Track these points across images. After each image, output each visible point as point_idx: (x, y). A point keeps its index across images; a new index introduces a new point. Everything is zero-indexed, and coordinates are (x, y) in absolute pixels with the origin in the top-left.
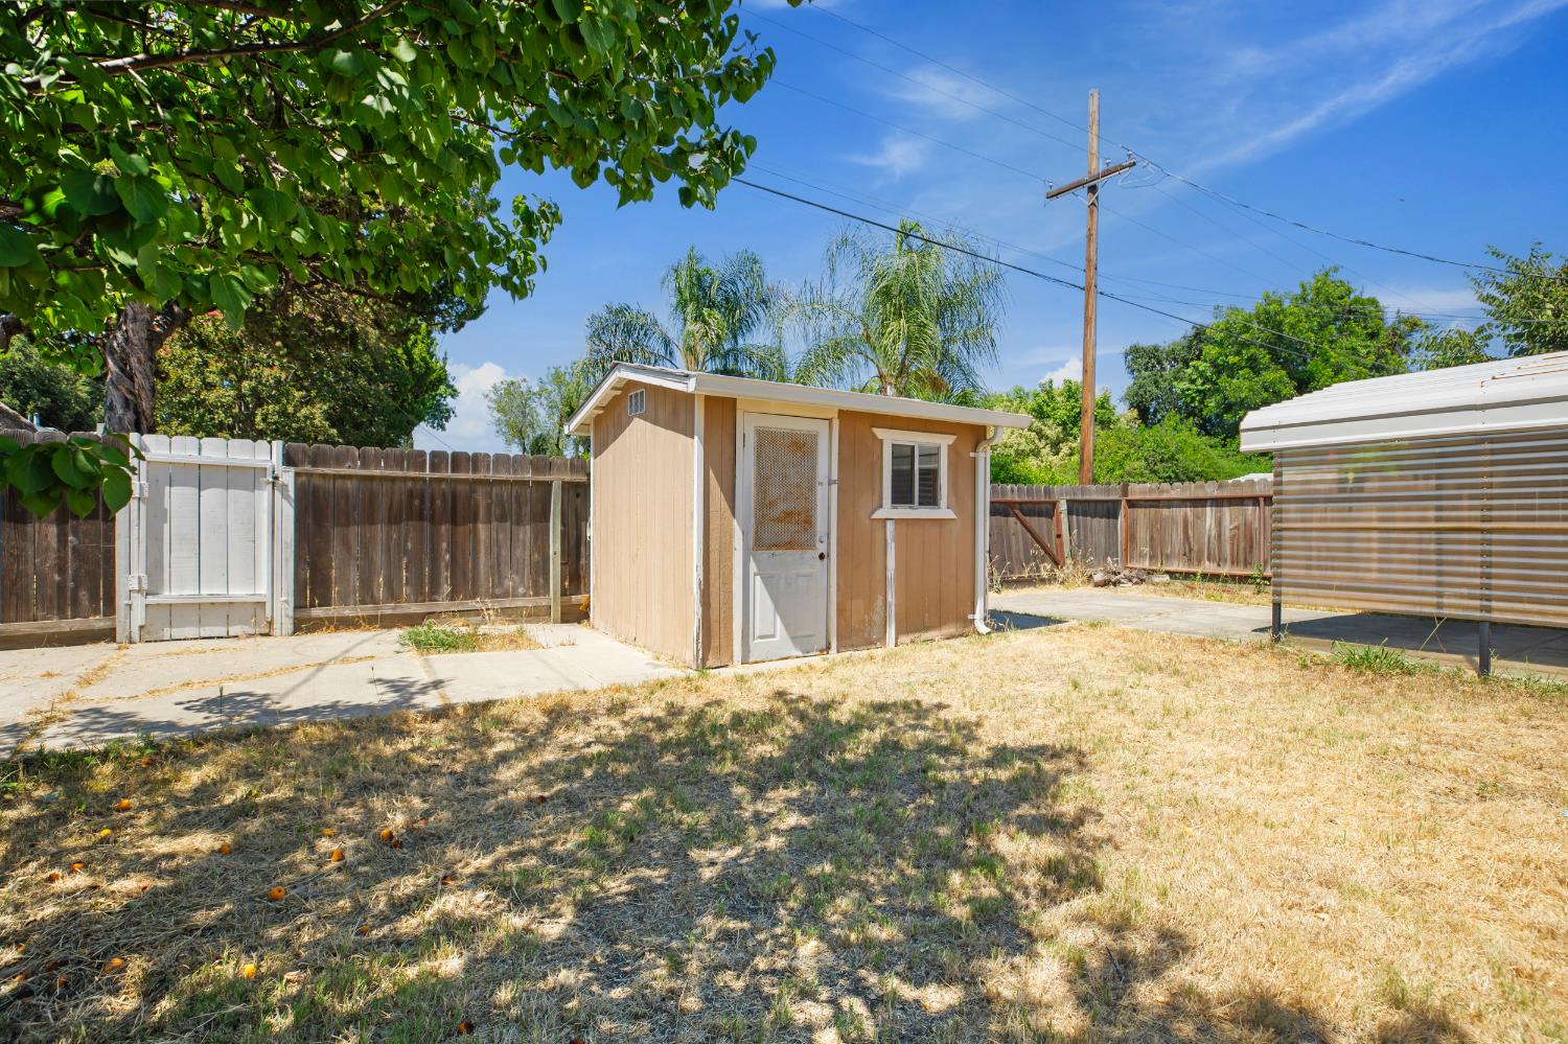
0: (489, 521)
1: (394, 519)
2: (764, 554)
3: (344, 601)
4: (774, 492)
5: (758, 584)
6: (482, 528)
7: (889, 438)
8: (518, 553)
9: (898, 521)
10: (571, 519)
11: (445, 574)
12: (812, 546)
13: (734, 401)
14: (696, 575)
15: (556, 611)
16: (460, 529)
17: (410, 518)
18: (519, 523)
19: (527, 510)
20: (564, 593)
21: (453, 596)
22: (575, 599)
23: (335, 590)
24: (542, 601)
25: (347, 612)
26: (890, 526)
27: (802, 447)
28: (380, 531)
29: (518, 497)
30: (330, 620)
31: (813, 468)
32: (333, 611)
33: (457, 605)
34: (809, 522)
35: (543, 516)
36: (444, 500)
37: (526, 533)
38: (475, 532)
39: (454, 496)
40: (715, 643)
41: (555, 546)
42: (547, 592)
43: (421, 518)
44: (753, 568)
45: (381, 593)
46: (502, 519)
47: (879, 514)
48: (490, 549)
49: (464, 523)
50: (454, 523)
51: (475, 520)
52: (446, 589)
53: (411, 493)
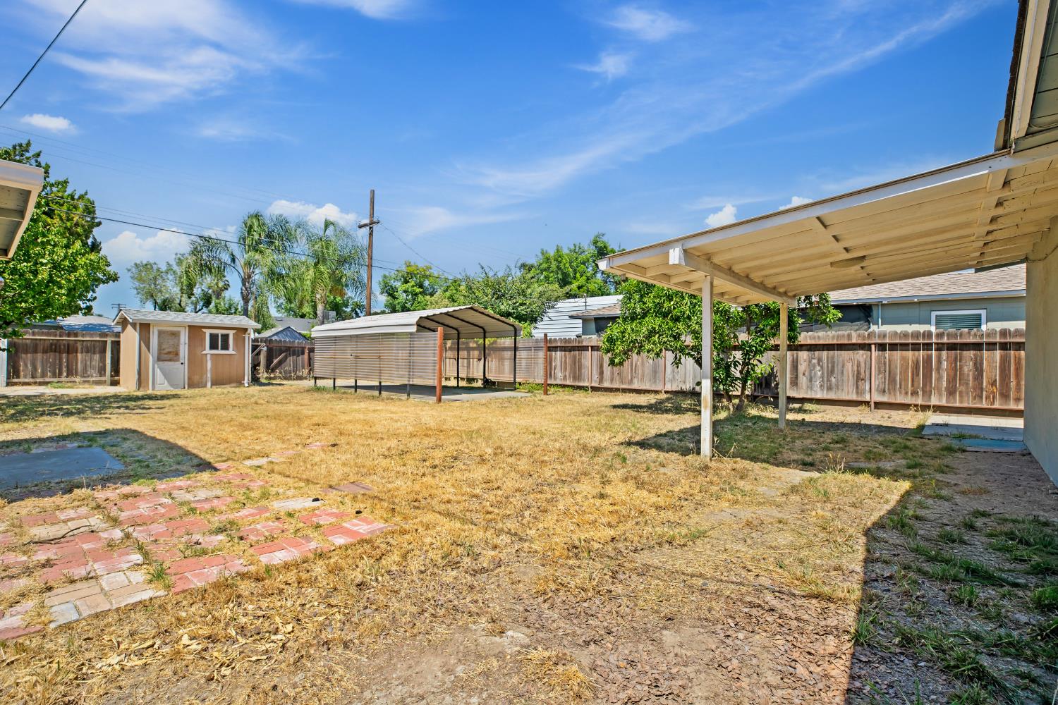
0: (82, 352)
1: (45, 352)
2: (161, 363)
3: (25, 377)
4: (164, 347)
5: (158, 371)
6: (79, 356)
7: (208, 332)
8: (94, 363)
9: (212, 354)
10: (115, 353)
11: (64, 369)
12: (178, 360)
13: (149, 324)
14: (136, 367)
15: (108, 382)
16: (71, 355)
17: (51, 351)
18: (94, 353)
19: (97, 350)
20: (112, 376)
21: (67, 376)
22: (116, 378)
23: (22, 374)
24: (103, 379)
25: (27, 380)
26: (209, 356)
27: (175, 335)
28: (39, 356)
29: (94, 345)
30: (20, 383)
31: (179, 340)
32: (22, 380)
33: (68, 379)
34: (177, 354)
35: (103, 351)
36: (64, 345)
37: (97, 357)
38: (77, 356)
39: (68, 345)
40: (142, 385)
41: (108, 361)
42: (105, 375)
43: (55, 351)
44: (156, 366)
45: (39, 375)
46: (87, 352)
47: (204, 352)
48: (82, 362)
49: (72, 353)
50: (68, 353)
51: (77, 352)
52: (65, 374)
53: (51, 344)
